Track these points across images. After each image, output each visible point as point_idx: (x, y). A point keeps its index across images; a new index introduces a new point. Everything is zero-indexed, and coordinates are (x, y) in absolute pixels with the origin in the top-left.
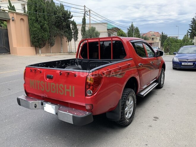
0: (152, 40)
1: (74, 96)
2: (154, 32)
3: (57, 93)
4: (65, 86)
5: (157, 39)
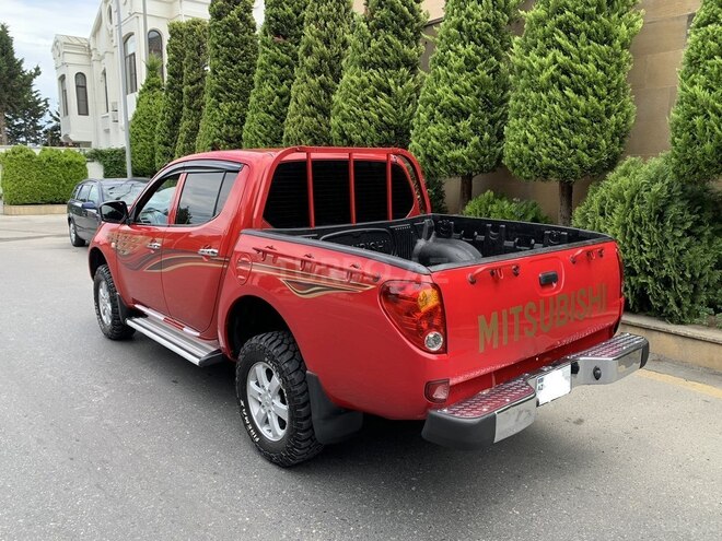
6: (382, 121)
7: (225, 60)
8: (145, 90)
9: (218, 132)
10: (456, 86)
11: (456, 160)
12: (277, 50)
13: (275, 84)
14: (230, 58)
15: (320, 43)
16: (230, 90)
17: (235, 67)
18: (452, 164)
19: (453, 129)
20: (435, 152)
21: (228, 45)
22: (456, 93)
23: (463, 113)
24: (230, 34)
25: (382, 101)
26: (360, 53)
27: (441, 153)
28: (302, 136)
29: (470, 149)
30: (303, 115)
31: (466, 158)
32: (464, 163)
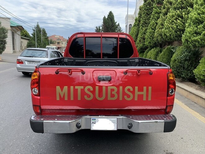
0: (58, 44)
1: (150, 99)
2: (60, 36)
3: (121, 99)
4: (136, 88)
5: (62, 43)
6: (178, 28)
7: (146, 14)
8: (133, 26)
9: (141, 36)
10: (199, 11)
11: (196, 41)
12: (158, 9)
13: (156, 20)
14: (147, 14)
15: (168, 4)
16: (146, 24)
17: (149, 16)
18: (194, 43)
19: (196, 28)
20: (188, 38)
21: (147, 10)
22: (199, 14)
23: (201, 22)
24: (148, 6)
25: (179, 21)
26: (174, 5)
27: (190, 38)
28: (158, 36)
29: (201, 36)
30: (160, 29)
31: (199, 40)
32: (199, 42)
